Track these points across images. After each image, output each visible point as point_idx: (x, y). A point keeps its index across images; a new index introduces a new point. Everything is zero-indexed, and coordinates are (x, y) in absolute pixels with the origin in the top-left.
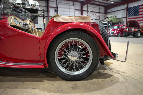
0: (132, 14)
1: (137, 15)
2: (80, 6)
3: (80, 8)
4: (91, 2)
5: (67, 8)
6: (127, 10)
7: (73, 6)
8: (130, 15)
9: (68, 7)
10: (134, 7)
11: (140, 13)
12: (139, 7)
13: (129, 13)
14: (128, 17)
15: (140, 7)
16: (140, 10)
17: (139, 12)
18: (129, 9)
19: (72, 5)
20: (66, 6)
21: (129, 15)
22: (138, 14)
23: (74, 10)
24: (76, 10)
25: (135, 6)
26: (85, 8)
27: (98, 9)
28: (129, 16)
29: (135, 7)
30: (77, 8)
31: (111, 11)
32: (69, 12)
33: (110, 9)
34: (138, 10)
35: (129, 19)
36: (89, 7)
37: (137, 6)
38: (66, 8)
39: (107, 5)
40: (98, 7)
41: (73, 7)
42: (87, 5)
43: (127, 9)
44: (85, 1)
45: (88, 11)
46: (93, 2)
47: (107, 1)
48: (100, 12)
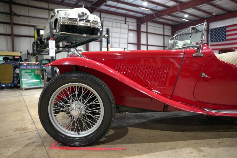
0: (216, 39)
1: (223, 40)
2: (135, 24)
3: (135, 28)
4: (154, 19)
5: (116, 27)
6: (208, 33)
7: (126, 23)
8: (213, 39)
9: (118, 25)
10: (217, 28)
11: (227, 38)
12: (225, 29)
13: (211, 37)
14: (210, 44)
15: (228, 29)
16: (227, 33)
17: (226, 35)
18: (211, 31)
19: (124, 22)
20: (115, 23)
21: (211, 40)
22: (225, 38)
23: (127, 30)
24: (129, 31)
25: (220, 26)
26: (143, 28)
27: (163, 29)
28: (212, 42)
29: (220, 28)
30: (131, 28)
32: (120, 33)
33: (181, 31)
34: (225, 32)
35: (211, 45)
36: (148, 27)
37: (223, 27)
38: (114, 27)
39: (177, 24)
40: (162, 26)
41: (126, 26)
42: (146, 24)
43: (208, 30)
44: (145, 17)
45: (147, 33)
46: (157, 18)
47: (180, 17)
48: (166, 34)
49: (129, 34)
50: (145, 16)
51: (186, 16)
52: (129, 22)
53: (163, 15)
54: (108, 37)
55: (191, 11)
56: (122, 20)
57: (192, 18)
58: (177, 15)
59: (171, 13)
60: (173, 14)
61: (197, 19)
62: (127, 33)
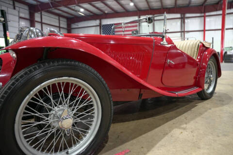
2: (28, 12)
3: (27, 16)
4: (49, 9)
7: (14, 8)
18: (103, 26)
22: (114, 34)
23: (17, 18)
24: (20, 19)
26: (37, 17)
27: (58, 21)
29: (110, 25)
30: (22, 15)
31: (76, 27)
33: (76, 24)
37: (112, 25)
40: (57, 18)
41: (15, 12)
42: (40, 13)
43: (100, 25)
44: (39, 5)
45: (42, 23)
46: (53, 9)
47: (76, 11)
48: (61, 26)
49: (20, 22)
50: (39, 3)
51: (82, 10)
52: (19, 7)
53: (60, 6)
54: (4, 21)
55: (86, 6)
56: (9, 4)
57: (87, 13)
58: (73, 8)
59: (68, 5)
60: (70, 6)
61: (91, 14)
62: (18, 21)
